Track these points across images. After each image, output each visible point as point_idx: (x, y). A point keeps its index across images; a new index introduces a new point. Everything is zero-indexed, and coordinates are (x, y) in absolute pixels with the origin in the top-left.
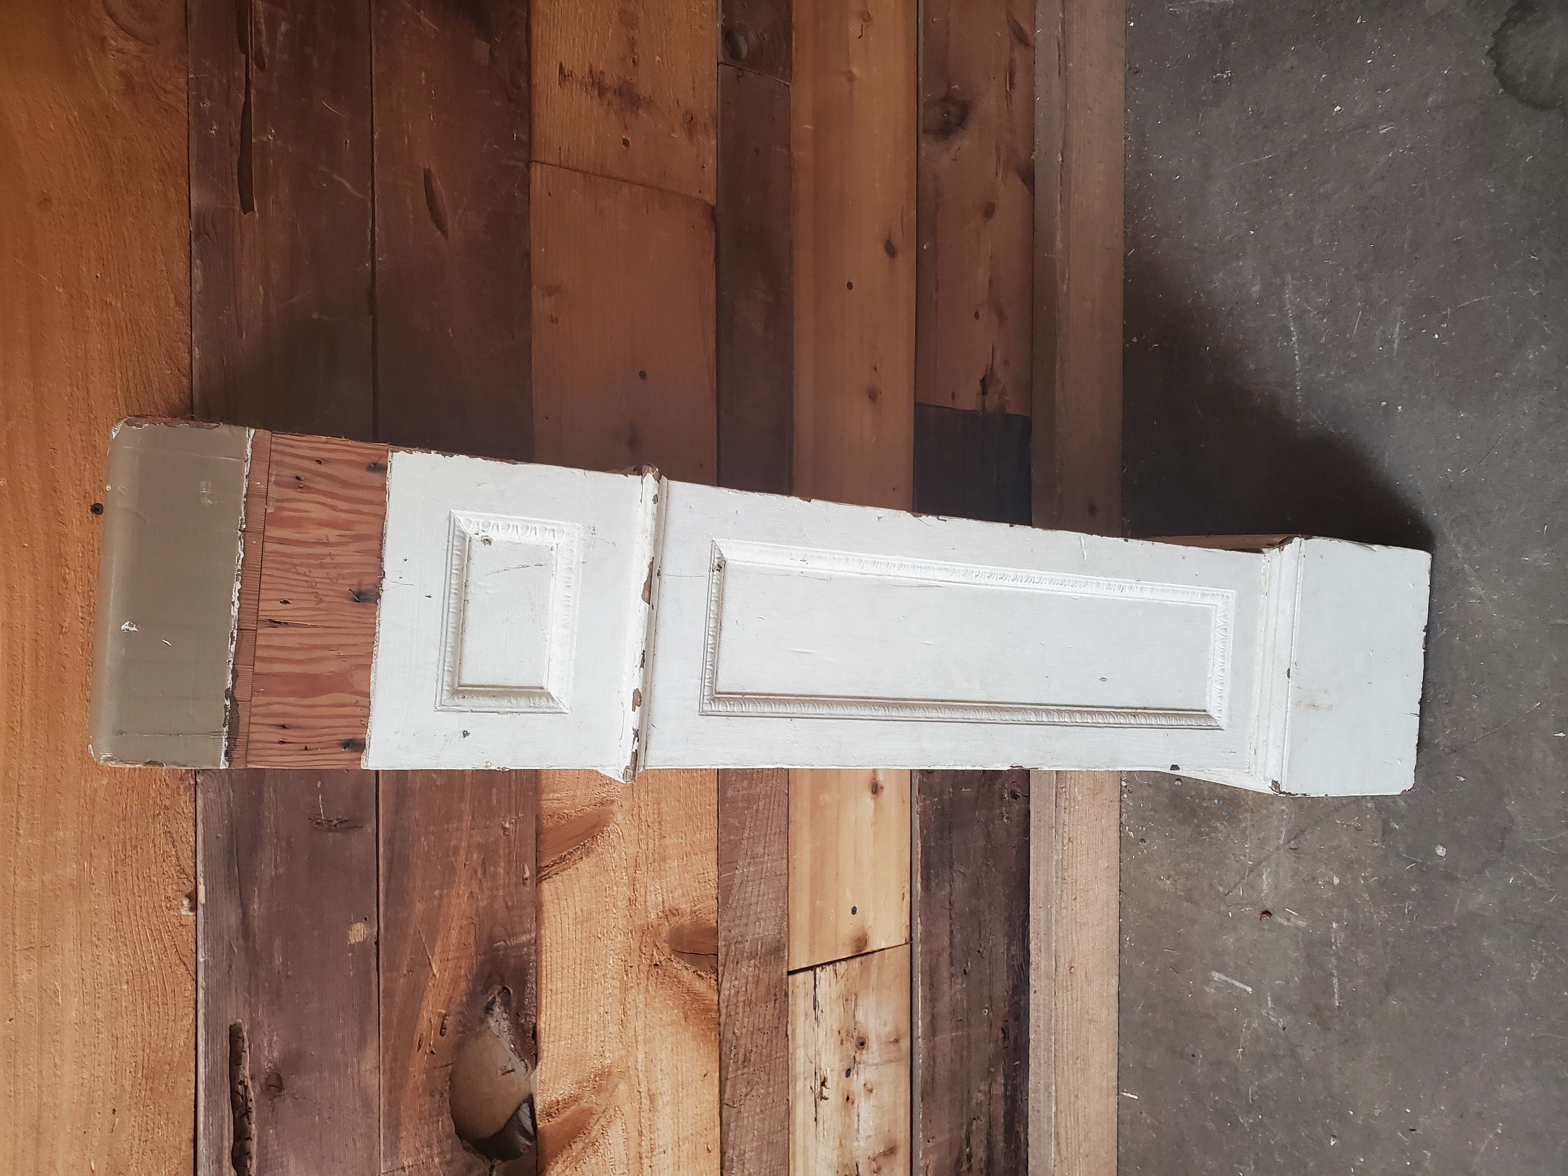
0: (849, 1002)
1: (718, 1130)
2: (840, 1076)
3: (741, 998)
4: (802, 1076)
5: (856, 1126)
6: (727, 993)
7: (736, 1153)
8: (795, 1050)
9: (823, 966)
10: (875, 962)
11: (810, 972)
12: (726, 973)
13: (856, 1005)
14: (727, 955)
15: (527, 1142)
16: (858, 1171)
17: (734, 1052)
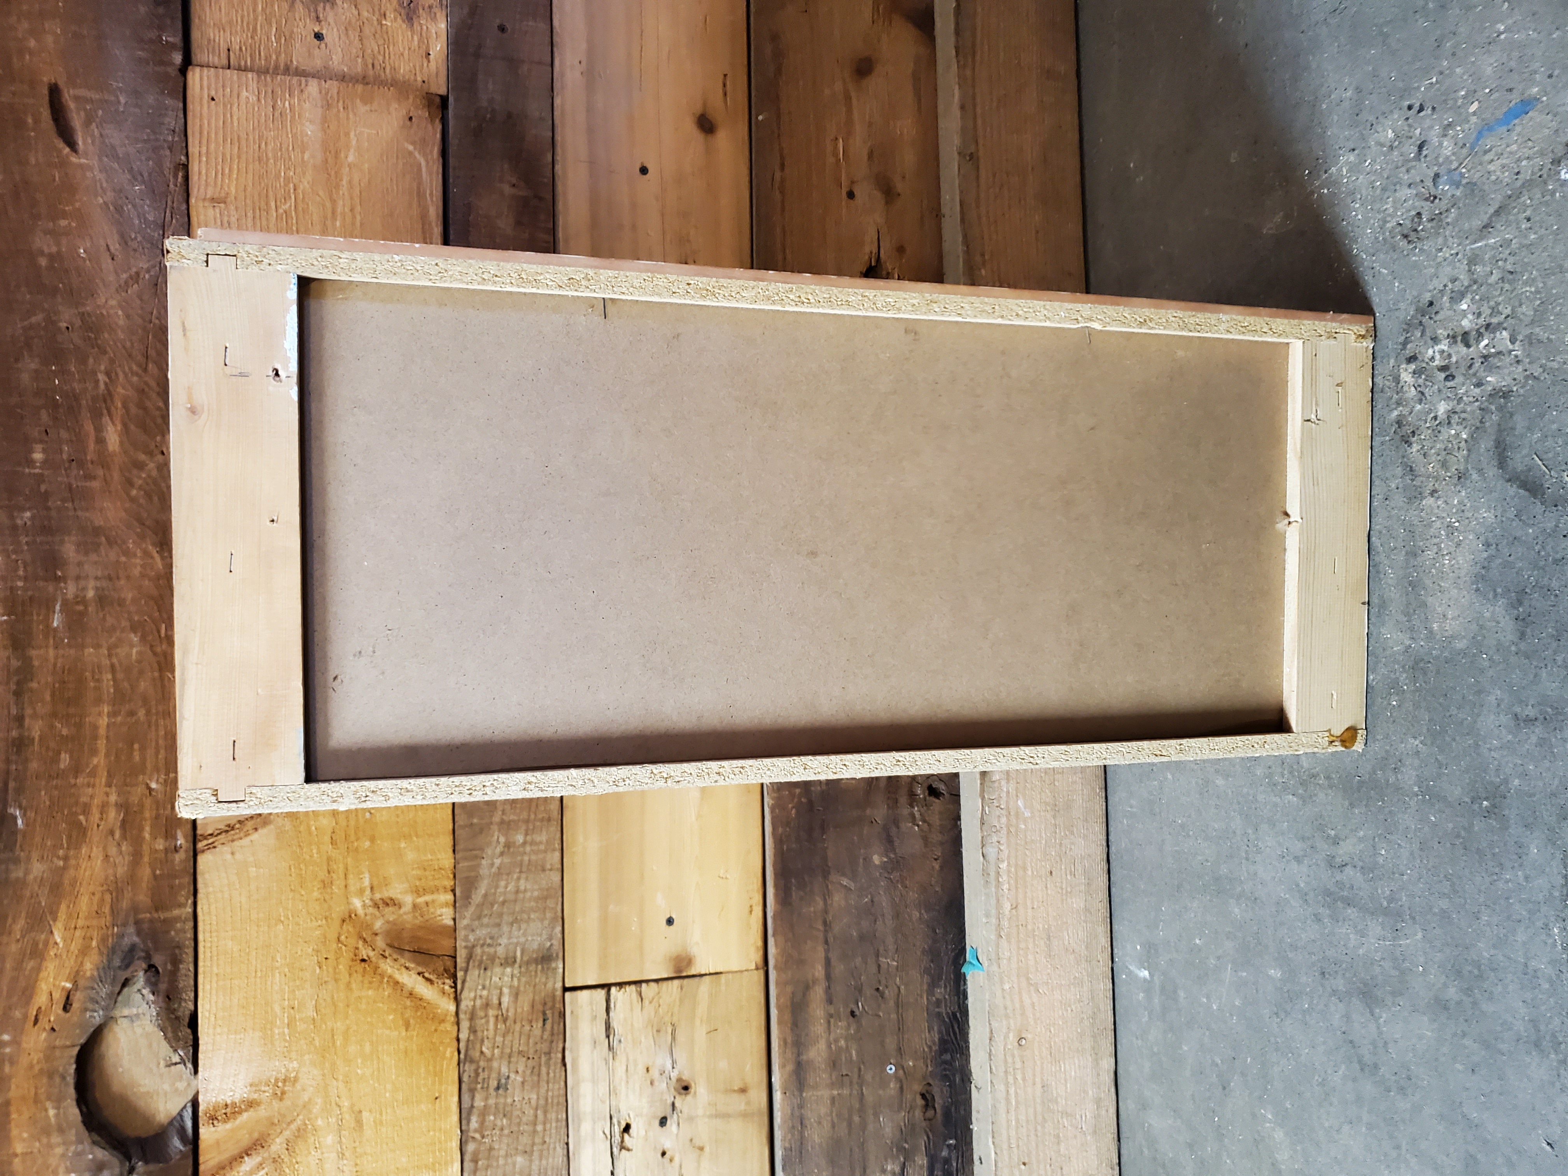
0: (663, 1034)
2: (650, 1124)
4: (589, 1120)
6: (470, 1003)
8: (577, 1084)
9: (621, 985)
10: (705, 986)
11: (599, 990)
12: (468, 979)
13: (674, 1038)
14: (470, 957)
15: (182, 1148)
17: (482, 1075)
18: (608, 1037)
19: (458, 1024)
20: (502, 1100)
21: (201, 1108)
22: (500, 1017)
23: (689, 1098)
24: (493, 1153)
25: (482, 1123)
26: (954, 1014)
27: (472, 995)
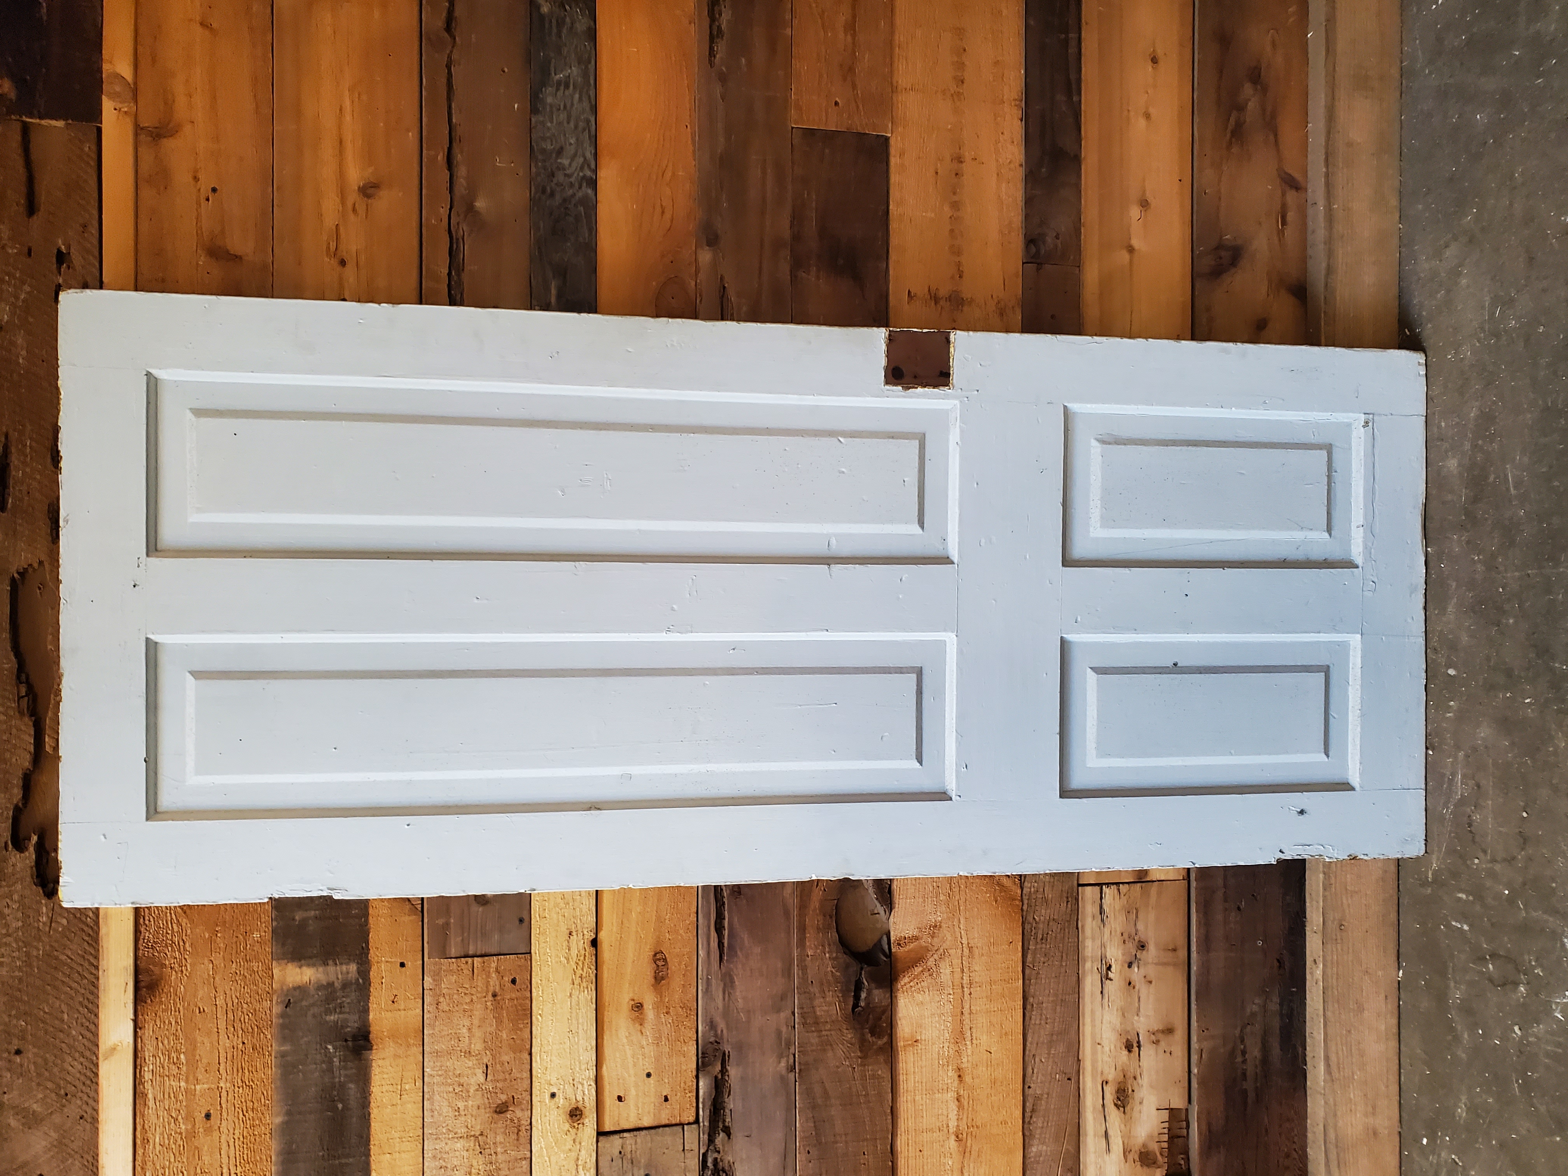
0: (1131, 914)
1: (1021, 982)
2: (1123, 966)
3: (1039, 895)
4: (1090, 960)
5: (1137, 1005)
6: (1028, 889)
7: (1036, 1001)
8: (1084, 940)
9: (1108, 884)
10: (1154, 888)
11: (1097, 887)
13: (1137, 917)
15: (885, 959)
16: (1139, 1038)
17: (1034, 931)
18: (1101, 914)
19: (1022, 900)
20: (1044, 946)
21: (892, 939)
22: (1043, 898)
23: (1144, 952)
24: (1039, 976)
25: (1034, 958)
26: (1298, 913)
27: (1029, 885)
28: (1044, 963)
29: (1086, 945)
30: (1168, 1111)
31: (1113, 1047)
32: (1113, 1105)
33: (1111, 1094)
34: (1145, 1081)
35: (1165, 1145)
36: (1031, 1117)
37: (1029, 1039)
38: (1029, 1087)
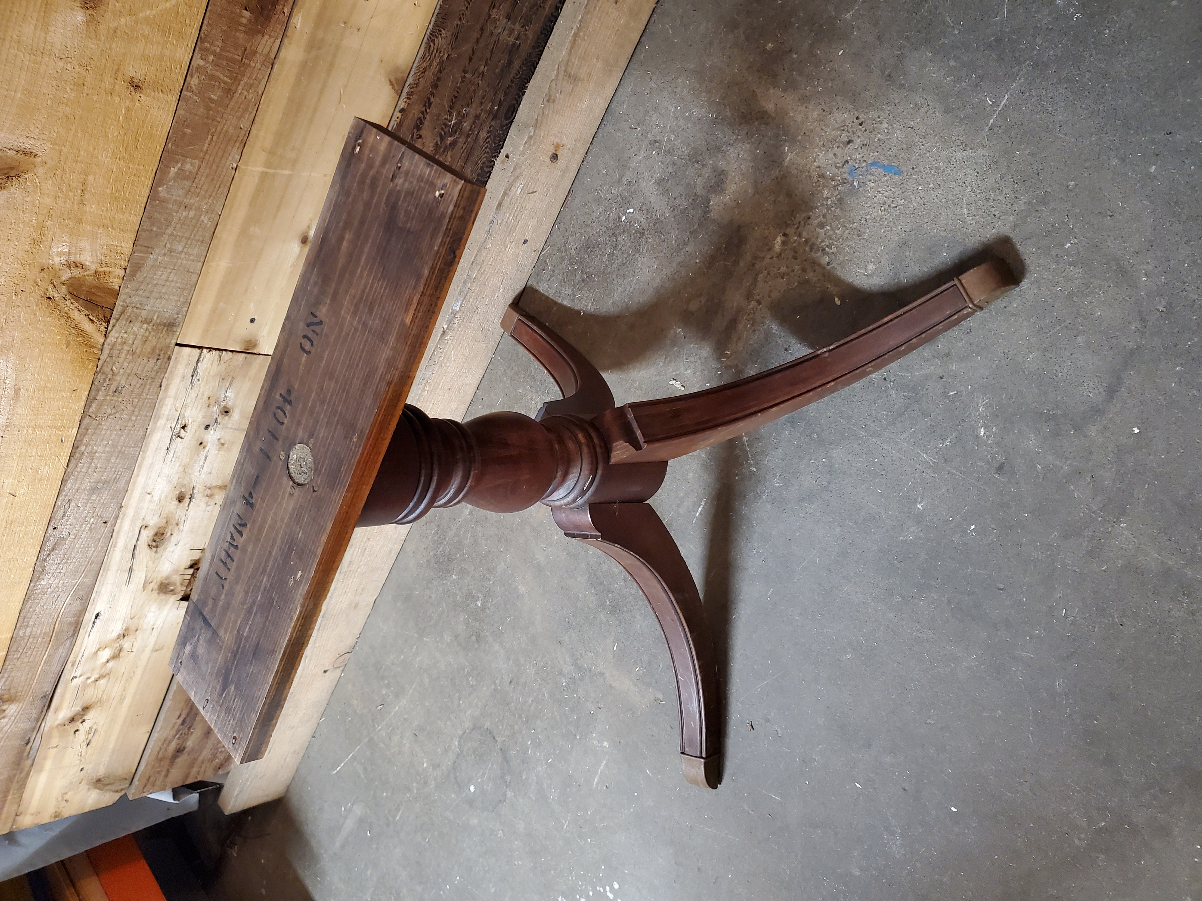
0: (225, 381)
1: (75, 430)
2: (199, 427)
3: (126, 348)
4: (165, 418)
5: (202, 463)
6: (114, 340)
7: (88, 450)
8: (165, 398)
9: (210, 349)
11: (197, 349)
12: (117, 325)
13: (230, 385)
14: (122, 313)
16: (193, 492)
17: (107, 383)
18: (192, 376)
19: (102, 350)
20: (115, 398)
22: (130, 352)
23: (226, 417)
24: (100, 426)
25: (99, 409)
27: (117, 335)
28: (110, 415)
29: (166, 403)
30: (200, 551)
31: (163, 497)
32: (146, 546)
33: (148, 537)
34: (186, 527)
35: (189, 577)
36: (49, 555)
37: (69, 485)
38: (55, 528)
